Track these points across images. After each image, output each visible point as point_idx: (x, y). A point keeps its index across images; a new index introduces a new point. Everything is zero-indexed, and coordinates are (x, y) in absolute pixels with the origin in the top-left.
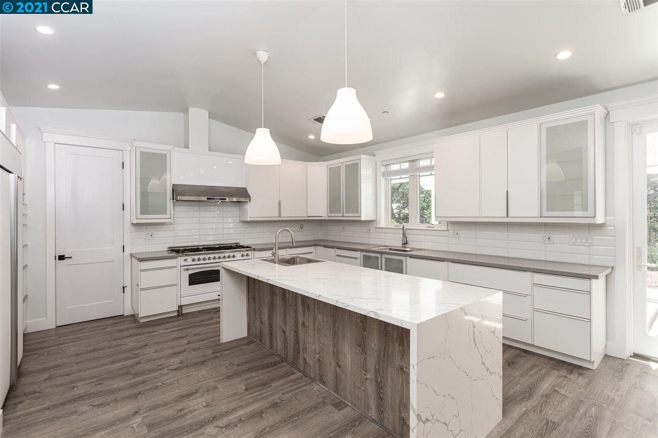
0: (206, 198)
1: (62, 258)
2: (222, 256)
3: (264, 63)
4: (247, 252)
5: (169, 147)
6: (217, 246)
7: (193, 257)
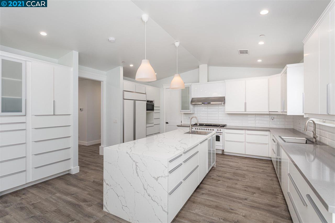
0: (202, 103)
1: (167, 123)
2: (207, 129)
3: (178, 47)
4: (220, 129)
5: (191, 84)
6: (217, 125)
7: (195, 128)
